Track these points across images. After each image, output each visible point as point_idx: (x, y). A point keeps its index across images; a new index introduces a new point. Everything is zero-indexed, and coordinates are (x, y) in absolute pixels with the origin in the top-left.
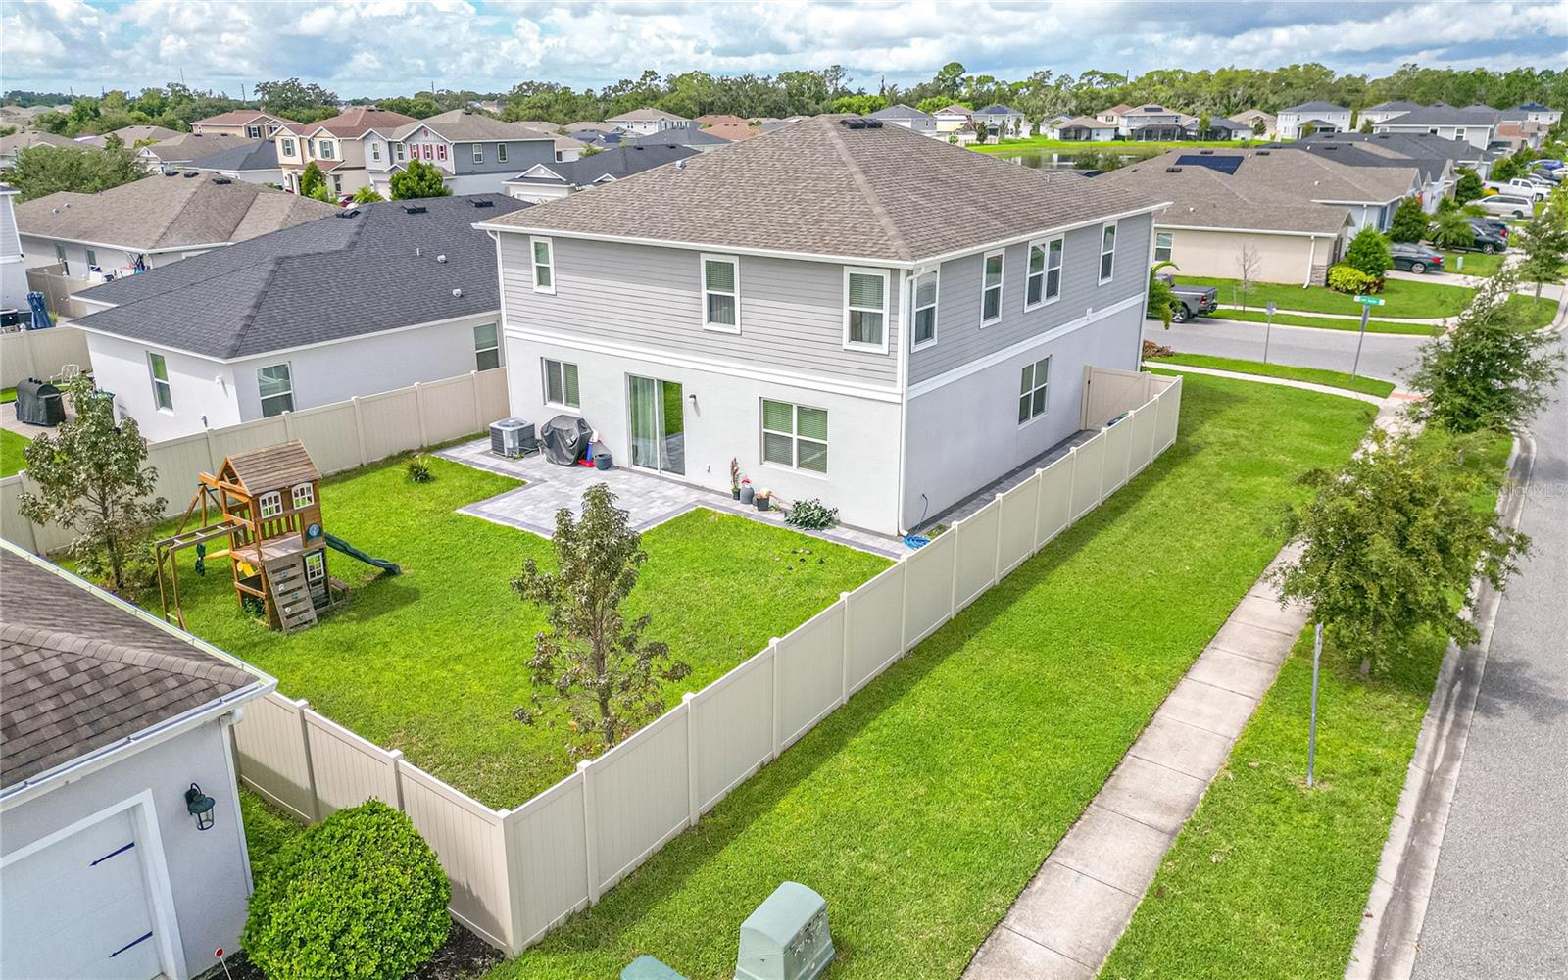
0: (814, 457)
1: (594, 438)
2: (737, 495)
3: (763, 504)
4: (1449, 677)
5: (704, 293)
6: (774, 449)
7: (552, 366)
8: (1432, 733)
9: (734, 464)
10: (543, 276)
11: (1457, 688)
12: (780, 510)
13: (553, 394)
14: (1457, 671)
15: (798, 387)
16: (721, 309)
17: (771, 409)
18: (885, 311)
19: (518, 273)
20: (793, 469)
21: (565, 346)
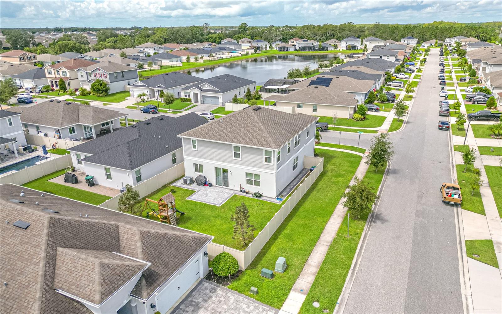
0: (257, 183)
1: (208, 180)
2: (241, 191)
3: (247, 193)
4: (370, 217)
5: (233, 152)
6: (249, 182)
7: (196, 165)
8: (366, 227)
9: (240, 185)
10: (194, 146)
11: (371, 219)
12: (251, 194)
13: (196, 170)
14: (371, 216)
15: (254, 170)
16: (237, 155)
17: (247, 174)
18: (272, 157)
19: (188, 146)
20: (253, 186)
21: (199, 161)
